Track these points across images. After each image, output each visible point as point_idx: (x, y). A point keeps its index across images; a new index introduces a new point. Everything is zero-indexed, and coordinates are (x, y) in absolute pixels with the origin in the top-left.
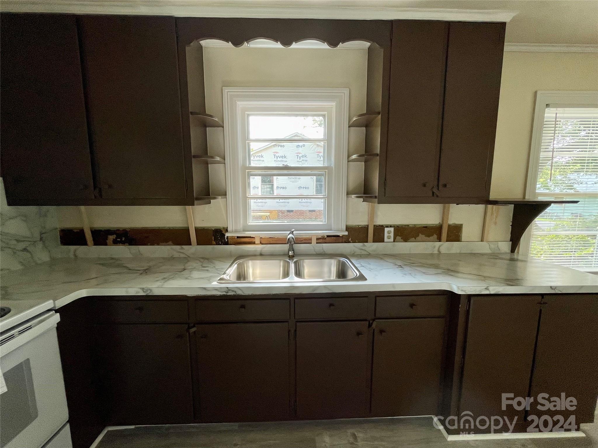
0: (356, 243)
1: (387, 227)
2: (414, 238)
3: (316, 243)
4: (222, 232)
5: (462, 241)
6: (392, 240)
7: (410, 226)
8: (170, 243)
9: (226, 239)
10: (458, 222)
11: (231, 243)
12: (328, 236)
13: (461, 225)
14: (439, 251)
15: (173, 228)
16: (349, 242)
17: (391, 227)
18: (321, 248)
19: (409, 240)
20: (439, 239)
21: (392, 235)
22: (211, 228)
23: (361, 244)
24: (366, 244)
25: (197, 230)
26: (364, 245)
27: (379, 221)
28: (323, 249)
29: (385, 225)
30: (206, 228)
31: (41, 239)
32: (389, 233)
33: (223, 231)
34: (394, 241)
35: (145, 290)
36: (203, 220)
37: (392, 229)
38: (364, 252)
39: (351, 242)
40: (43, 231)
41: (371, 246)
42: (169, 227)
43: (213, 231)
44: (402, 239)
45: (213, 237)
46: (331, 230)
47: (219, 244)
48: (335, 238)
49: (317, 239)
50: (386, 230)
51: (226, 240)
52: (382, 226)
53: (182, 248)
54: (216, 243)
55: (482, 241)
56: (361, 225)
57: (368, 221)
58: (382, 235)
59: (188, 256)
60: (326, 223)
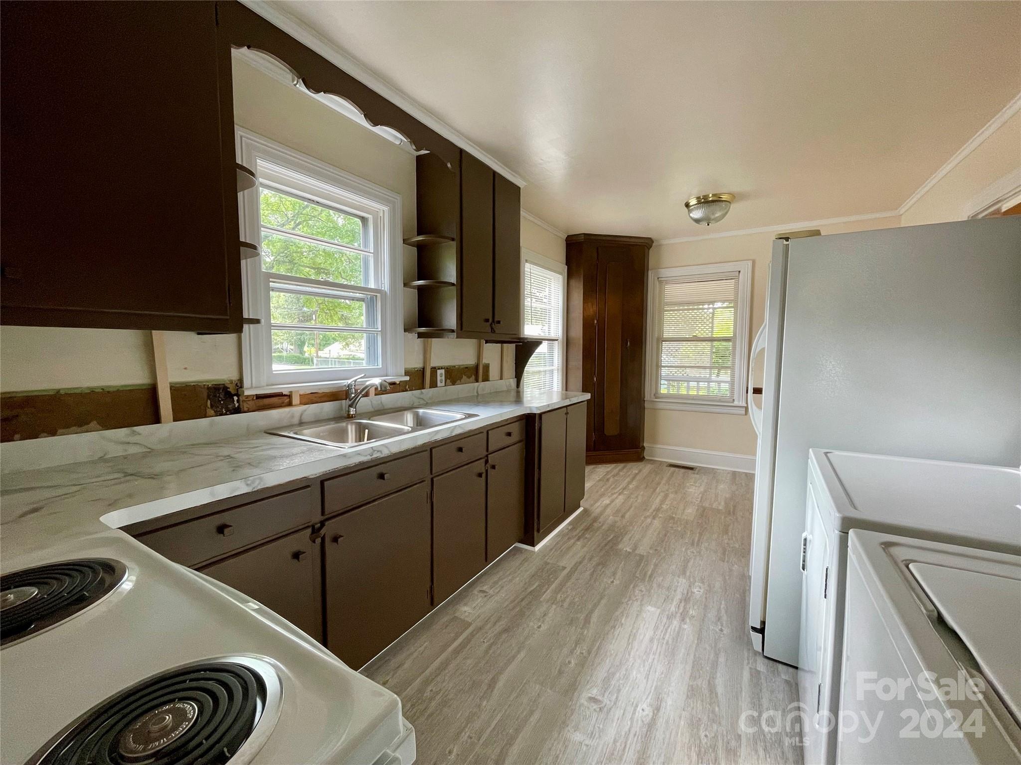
0: (413, 390)
1: (439, 369)
2: (459, 381)
3: (375, 395)
4: (228, 390)
5: (491, 380)
6: (443, 384)
7: (457, 367)
8: (94, 424)
9: (235, 402)
10: (487, 362)
11: (246, 409)
13: (489, 364)
14: (477, 392)
15: (103, 389)
17: (442, 368)
19: (456, 382)
20: (477, 381)
21: (443, 378)
22: (205, 384)
23: (419, 391)
24: (422, 390)
25: (177, 389)
26: (422, 392)
27: (434, 362)
28: (381, 403)
29: (437, 367)
30: (193, 384)
32: (441, 376)
33: (229, 388)
34: (445, 386)
35: (249, 482)
36: (186, 369)
37: (443, 371)
38: (422, 402)
39: (409, 390)
41: (428, 392)
42: (88, 388)
43: (209, 388)
44: (451, 382)
45: (209, 401)
46: (387, 376)
47: (221, 415)
48: (392, 386)
50: (439, 372)
51: (237, 405)
52: (435, 368)
53: (134, 432)
54: (215, 412)
55: (501, 379)
56: (416, 368)
57: (425, 362)
58: (435, 379)
59: (149, 448)
60: (381, 367)
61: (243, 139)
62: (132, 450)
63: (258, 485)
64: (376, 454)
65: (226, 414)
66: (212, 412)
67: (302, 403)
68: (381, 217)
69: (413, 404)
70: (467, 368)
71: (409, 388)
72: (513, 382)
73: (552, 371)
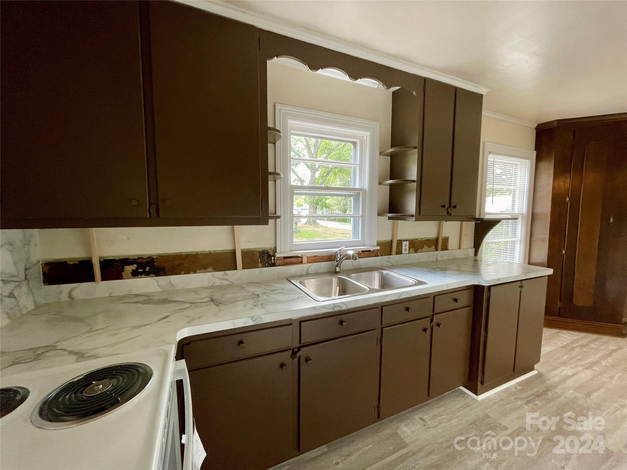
0: (383, 256)
1: (404, 241)
2: (421, 250)
5: (449, 249)
6: (407, 252)
7: (419, 239)
8: (210, 269)
9: (273, 260)
10: (446, 236)
11: (278, 264)
12: (363, 252)
13: (448, 237)
14: (436, 259)
15: (214, 252)
16: (378, 256)
17: (407, 241)
18: (358, 263)
19: (418, 251)
20: (436, 249)
21: (407, 247)
22: (258, 250)
23: (387, 257)
24: (390, 256)
25: (244, 252)
27: (400, 237)
28: (359, 263)
29: (402, 239)
30: (252, 250)
31: (26, 278)
32: (405, 246)
33: (270, 252)
34: (409, 253)
35: (254, 319)
36: (249, 242)
37: (407, 243)
38: (389, 264)
39: (380, 255)
40: (28, 266)
41: (394, 258)
42: (209, 251)
43: (260, 252)
44: (413, 250)
45: (260, 259)
46: (364, 246)
47: (266, 267)
48: (367, 252)
50: (404, 243)
51: (273, 262)
52: (401, 240)
53: (226, 273)
54: (262, 265)
55: (459, 249)
56: (386, 240)
57: (393, 236)
58: (401, 248)
59: (232, 283)
60: (360, 239)
61: (281, 110)
62: (225, 283)
63: (259, 321)
64: (337, 308)
65: (268, 267)
67: (308, 262)
68: (365, 139)
69: (383, 265)
70: (428, 240)
71: (380, 254)
72: (471, 251)
73: (514, 243)
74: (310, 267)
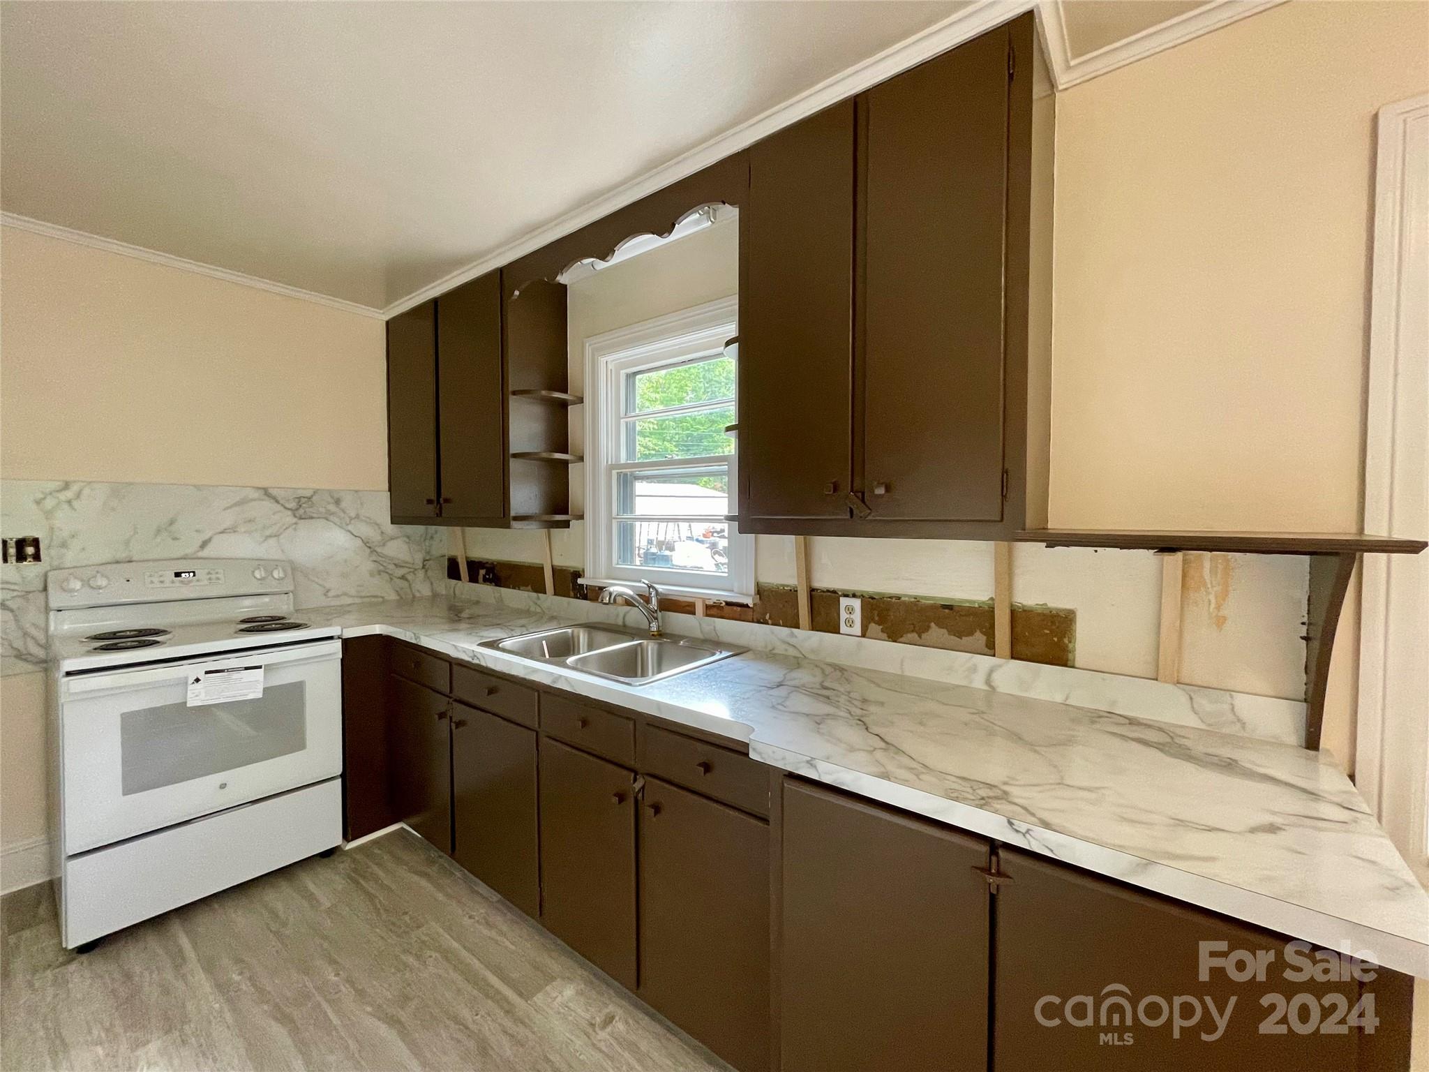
0: (780, 625)
1: (846, 596)
2: (915, 635)
3: (704, 616)
5: (1077, 665)
6: (857, 629)
7: (903, 599)
8: (529, 588)
9: (585, 589)
10: (1059, 605)
11: (591, 598)
12: (728, 604)
13: (1073, 614)
14: (988, 682)
16: (766, 623)
17: (854, 596)
18: (713, 628)
19: (902, 636)
21: (858, 618)
22: (569, 569)
23: (786, 630)
24: (797, 631)
25: (555, 570)
26: (792, 633)
27: (824, 581)
28: (716, 629)
29: (842, 590)
30: (564, 568)
31: (424, 567)
32: (850, 611)
34: (863, 635)
36: (561, 555)
37: (857, 604)
38: (791, 651)
39: (770, 622)
40: (427, 558)
41: (807, 638)
42: (530, 563)
43: (572, 573)
44: (882, 631)
46: (731, 591)
47: (576, 598)
48: (739, 609)
49: (708, 607)
50: (844, 602)
51: (586, 592)
52: (834, 592)
53: (539, 597)
54: (575, 594)
55: (1159, 679)
56: (788, 586)
57: (798, 576)
58: (836, 618)
61: (591, 347)
64: (476, 659)
65: (579, 598)
66: (572, 594)
69: (773, 649)
71: (770, 618)
72: (1276, 715)
74: (628, 612)
